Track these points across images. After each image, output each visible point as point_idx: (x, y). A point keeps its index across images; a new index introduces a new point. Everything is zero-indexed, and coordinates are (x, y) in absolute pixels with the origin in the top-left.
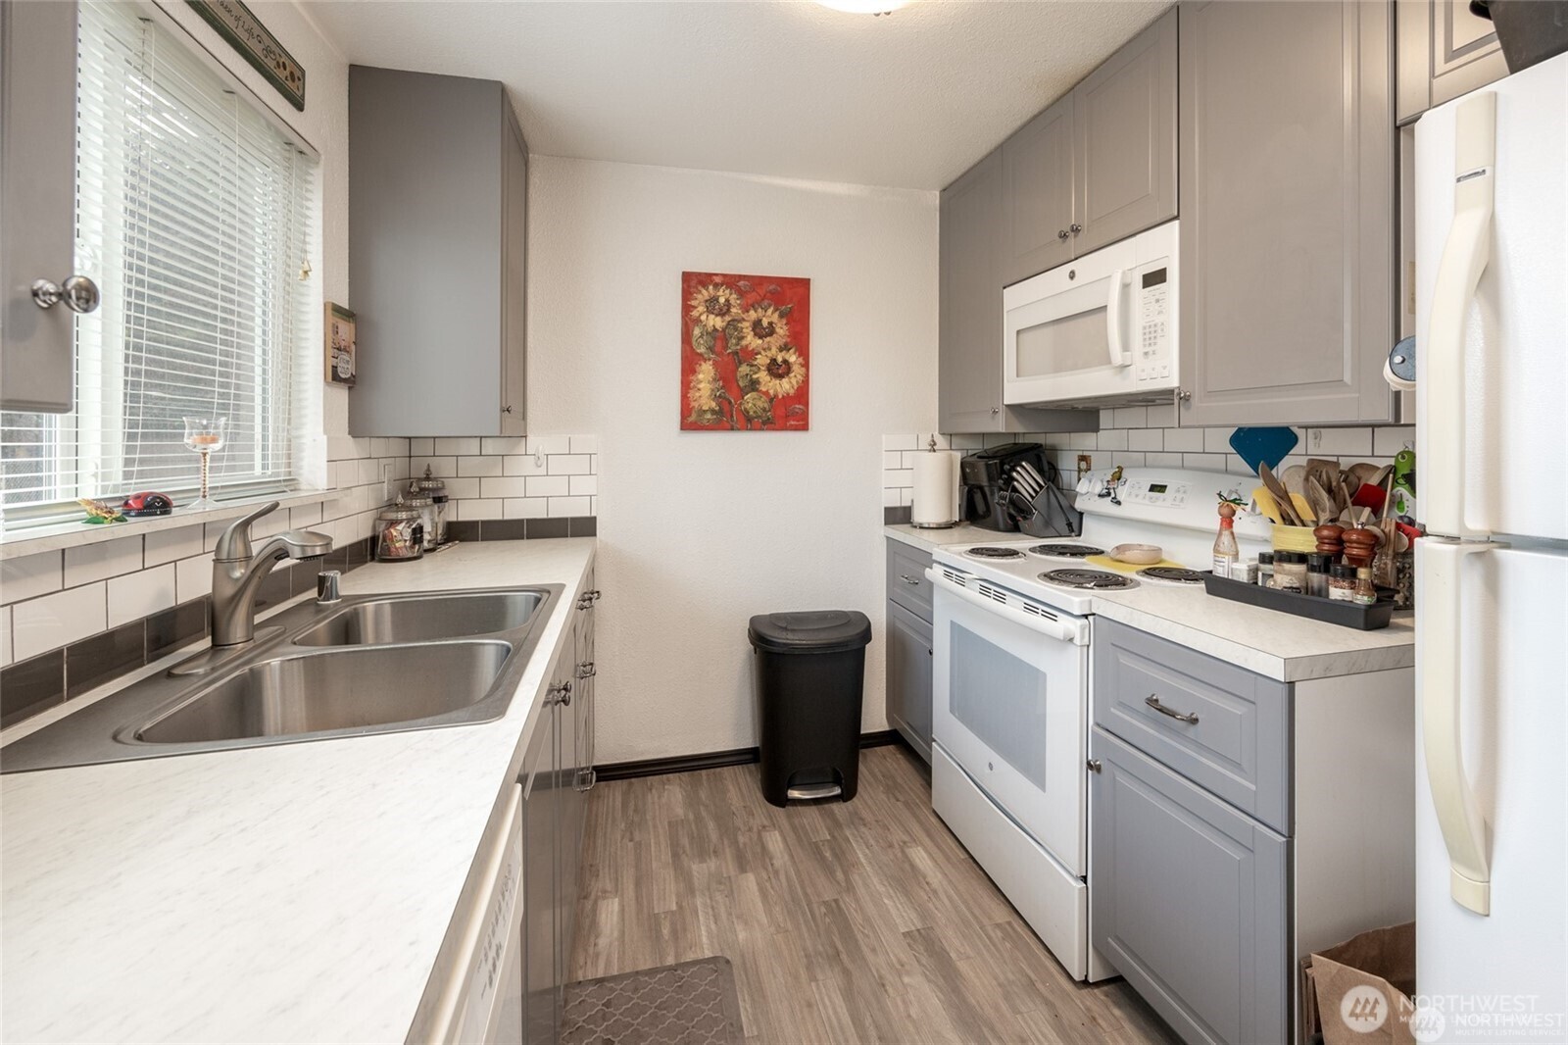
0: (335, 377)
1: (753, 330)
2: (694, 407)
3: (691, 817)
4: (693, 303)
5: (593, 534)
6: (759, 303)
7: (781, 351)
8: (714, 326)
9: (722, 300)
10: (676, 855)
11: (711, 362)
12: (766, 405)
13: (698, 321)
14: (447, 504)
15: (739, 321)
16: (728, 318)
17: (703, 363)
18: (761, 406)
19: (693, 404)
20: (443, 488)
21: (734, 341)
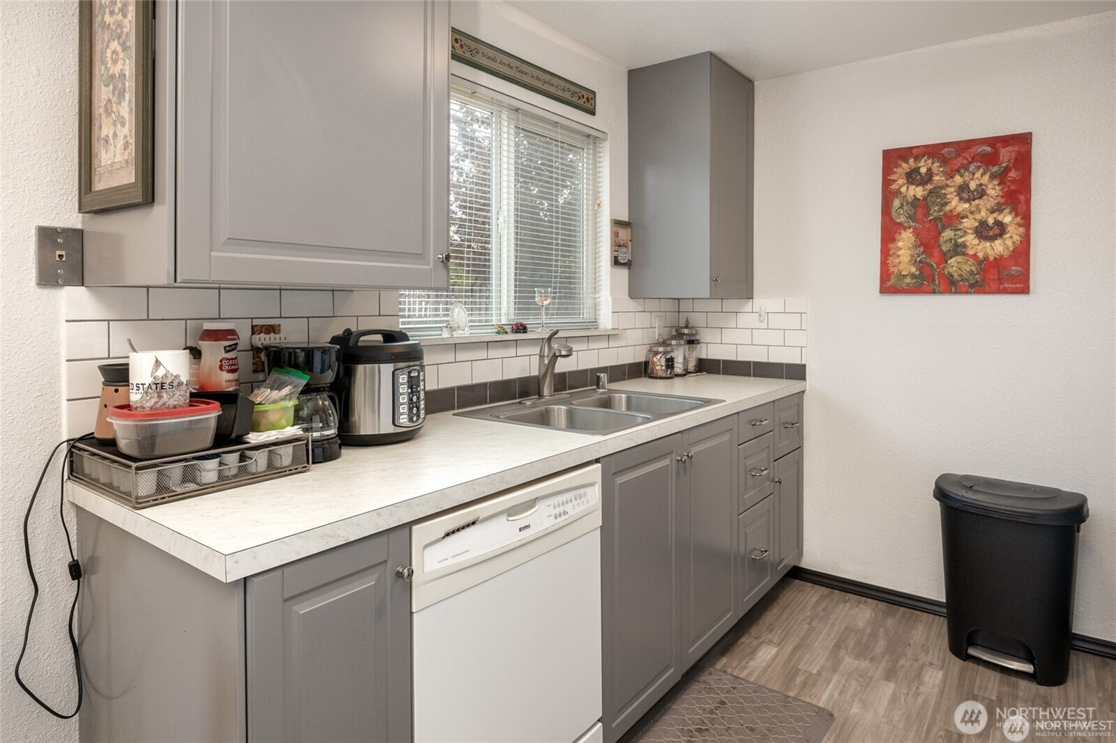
0: (616, 262)
1: (958, 195)
2: (893, 272)
3: (868, 631)
4: (893, 177)
5: (803, 378)
6: (966, 168)
7: (992, 212)
8: (915, 196)
9: (923, 170)
10: (837, 646)
11: (911, 230)
12: (973, 268)
13: (898, 192)
14: (698, 346)
15: (941, 188)
16: (929, 187)
17: (902, 231)
18: (968, 269)
19: (892, 269)
20: (696, 334)
21: (936, 208)
